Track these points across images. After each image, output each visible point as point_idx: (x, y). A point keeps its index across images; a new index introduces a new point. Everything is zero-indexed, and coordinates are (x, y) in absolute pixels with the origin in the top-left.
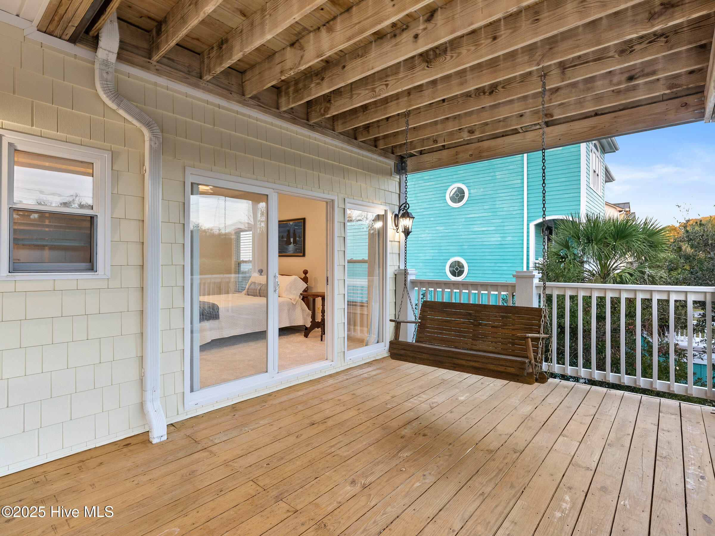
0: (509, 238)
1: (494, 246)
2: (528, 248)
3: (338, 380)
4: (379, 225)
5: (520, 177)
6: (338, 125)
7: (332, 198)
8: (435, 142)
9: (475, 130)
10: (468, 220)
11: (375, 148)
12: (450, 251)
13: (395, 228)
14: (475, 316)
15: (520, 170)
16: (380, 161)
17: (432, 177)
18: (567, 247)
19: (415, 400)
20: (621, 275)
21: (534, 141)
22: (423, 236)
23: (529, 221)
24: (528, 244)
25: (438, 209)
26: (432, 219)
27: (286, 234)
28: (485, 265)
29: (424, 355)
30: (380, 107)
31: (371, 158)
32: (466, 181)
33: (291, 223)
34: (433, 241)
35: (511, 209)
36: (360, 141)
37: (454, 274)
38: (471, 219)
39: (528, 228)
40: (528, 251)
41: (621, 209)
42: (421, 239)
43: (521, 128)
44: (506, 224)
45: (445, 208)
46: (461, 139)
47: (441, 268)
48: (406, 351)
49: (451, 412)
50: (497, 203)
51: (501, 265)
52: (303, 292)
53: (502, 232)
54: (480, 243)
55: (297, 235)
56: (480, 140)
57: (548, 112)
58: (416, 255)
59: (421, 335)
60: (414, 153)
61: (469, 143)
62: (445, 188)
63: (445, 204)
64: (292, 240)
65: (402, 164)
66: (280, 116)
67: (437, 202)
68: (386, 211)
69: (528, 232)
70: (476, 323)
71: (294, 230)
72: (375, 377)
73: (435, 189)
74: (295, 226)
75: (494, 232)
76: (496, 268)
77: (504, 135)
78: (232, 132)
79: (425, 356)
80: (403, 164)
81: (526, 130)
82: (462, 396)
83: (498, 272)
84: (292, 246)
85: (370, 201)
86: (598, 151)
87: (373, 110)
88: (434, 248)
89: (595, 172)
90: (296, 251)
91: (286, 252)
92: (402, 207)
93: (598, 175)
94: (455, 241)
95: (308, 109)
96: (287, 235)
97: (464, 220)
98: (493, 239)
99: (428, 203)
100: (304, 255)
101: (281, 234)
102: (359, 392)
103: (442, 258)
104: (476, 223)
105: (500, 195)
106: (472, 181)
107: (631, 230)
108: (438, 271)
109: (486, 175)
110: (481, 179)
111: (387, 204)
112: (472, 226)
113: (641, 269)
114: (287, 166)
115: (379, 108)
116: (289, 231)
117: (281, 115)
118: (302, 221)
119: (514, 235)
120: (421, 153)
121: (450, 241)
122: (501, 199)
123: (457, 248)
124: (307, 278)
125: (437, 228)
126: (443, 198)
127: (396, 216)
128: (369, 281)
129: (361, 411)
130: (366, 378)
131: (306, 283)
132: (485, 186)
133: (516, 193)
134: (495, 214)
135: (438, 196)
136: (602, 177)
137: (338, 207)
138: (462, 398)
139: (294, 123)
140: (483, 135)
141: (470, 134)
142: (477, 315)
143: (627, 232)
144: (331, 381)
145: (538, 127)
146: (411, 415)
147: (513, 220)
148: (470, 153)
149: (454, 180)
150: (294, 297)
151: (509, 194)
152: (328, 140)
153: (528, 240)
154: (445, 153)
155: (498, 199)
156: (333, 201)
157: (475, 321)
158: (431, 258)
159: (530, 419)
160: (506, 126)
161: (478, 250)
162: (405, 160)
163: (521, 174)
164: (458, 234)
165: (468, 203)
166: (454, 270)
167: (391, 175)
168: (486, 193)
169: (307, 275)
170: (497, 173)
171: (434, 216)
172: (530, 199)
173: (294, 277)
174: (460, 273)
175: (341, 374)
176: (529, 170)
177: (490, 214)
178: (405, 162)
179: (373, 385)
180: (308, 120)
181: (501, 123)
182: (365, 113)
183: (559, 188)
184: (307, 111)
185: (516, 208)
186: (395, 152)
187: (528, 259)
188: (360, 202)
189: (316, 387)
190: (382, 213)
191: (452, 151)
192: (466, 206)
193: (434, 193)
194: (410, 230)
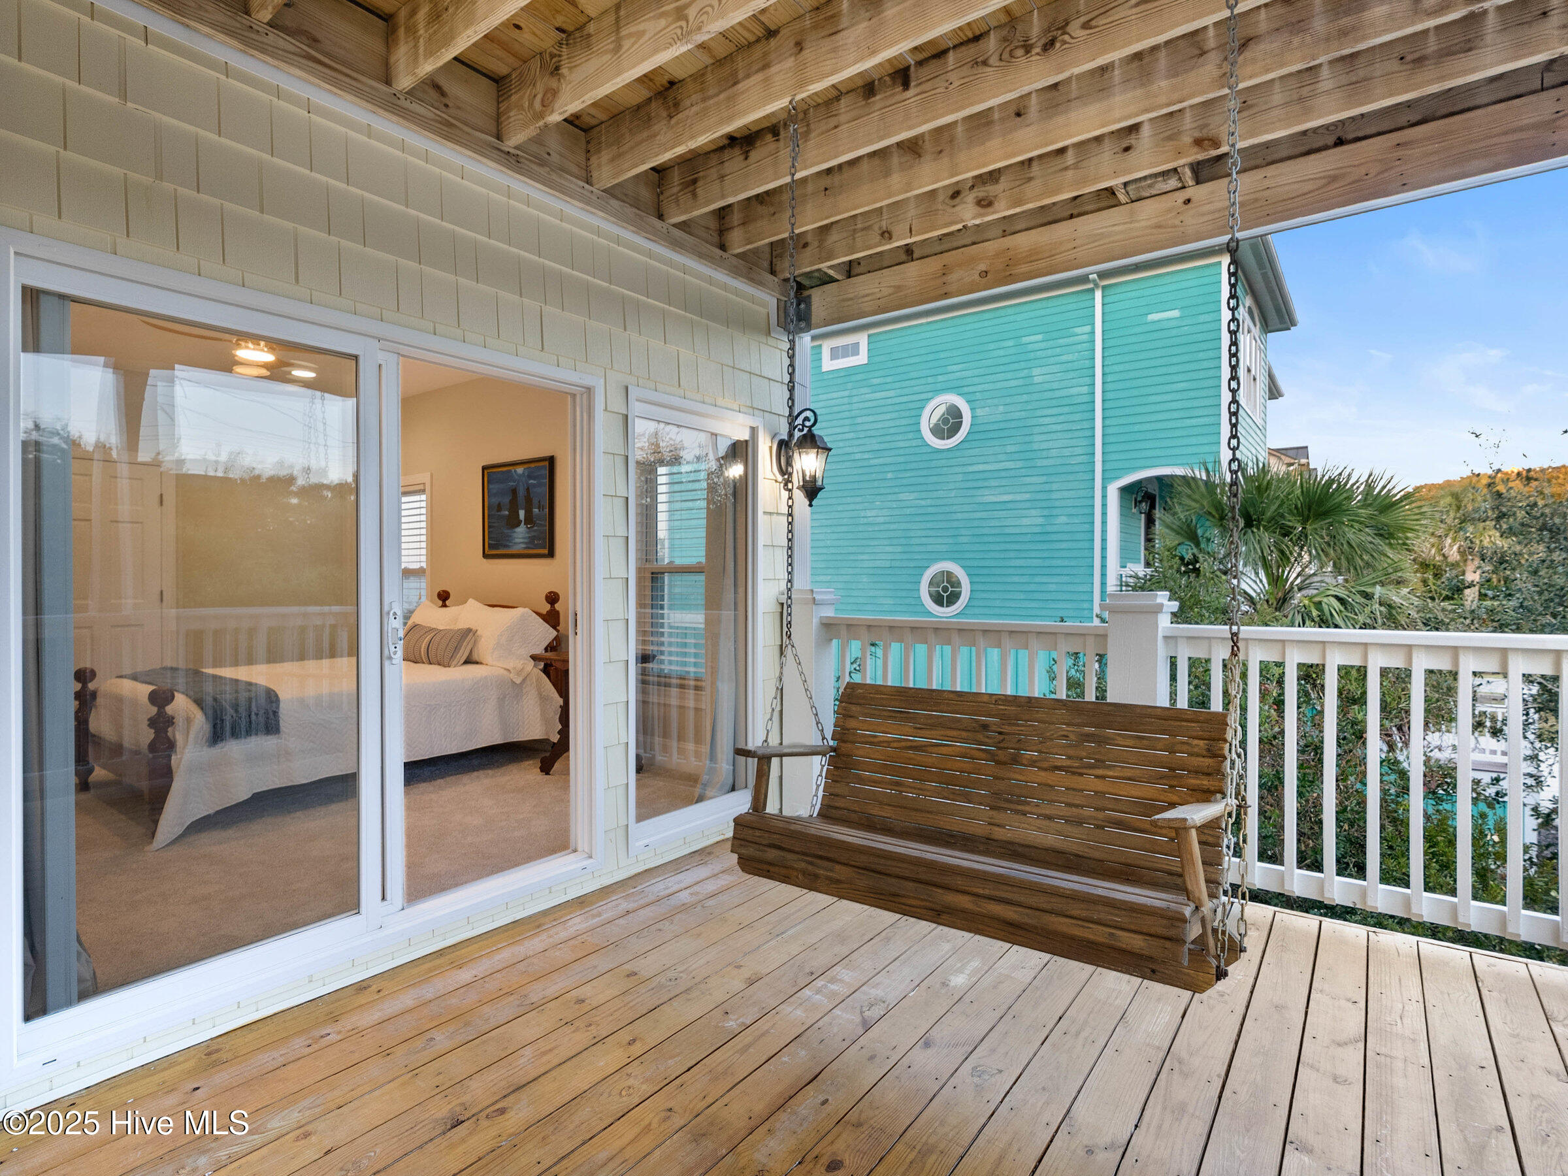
0: (1063, 519)
1: (1028, 538)
2: (1104, 540)
3: (599, 915)
4: (736, 471)
5: (1088, 380)
6: (599, 166)
7: (588, 381)
8: (886, 235)
9: (996, 196)
10: (971, 477)
11: (719, 252)
12: (930, 548)
13: (780, 478)
14: (1000, 733)
15: (1087, 363)
16: (736, 292)
17: (889, 379)
18: (1194, 538)
19: (818, 992)
20: (1320, 603)
21: (1160, 227)
22: (869, 513)
23: (1106, 481)
24: (1104, 531)
25: (902, 452)
26: (890, 476)
27: (506, 500)
28: (1009, 580)
29: (838, 867)
30: (716, 99)
31: (710, 281)
32: (966, 390)
33: (520, 470)
34: (892, 527)
35: (1066, 452)
36: (674, 225)
37: (938, 600)
38: (978, 476)
39: (1104, 497)
40: (1104, 549)
41: (1292, 461)
42: (865, 521)
43: (1126, 184)
44: (1055, 487)
45: (917, 450)
46: (957, 223)
47: (909, 586)
48: (782, 853)
49: (927, 1045)
50: (1037, 438)
51: (1044, 579)
52: (546, 650)
53: (1044, 504)
54: (997, 531)
55: (535, 501)
56: (1008, 227)
57: (1204, 134)
58: (852, 557)
59: (840, 789)
60: (831, 272)
61: (979, 235)
62: (918, 405)
63: (919, 442)
64: (522, 514)
65: (798, 304)
66: (393, 105)
67: (900, 437)
68: (754, 431)
69: (1104, 505)
70: (1001, 755)
71: (528, 489)
72: (711, 902)
73: (897, 408)
74: (530, 477)
75: (1028, 505)
76: (1033, 587)
77: (1075, 209)
78: (202, 133)
79: (841, 872)
80: (802, 306)
81: (1138, 193)
82: (960, 971)
83: (1036, 596)
84: (521, 530)
85: (707, 399)
86: (1255, 326)
87: (694, 109)
88: (895, 542)
89: (1249, 370)
90: (531, 542)
91: (506, 546)
92: (799, 421)
93: (1255, 379)
94: (941, 525)
95: (498, 103)
96: (511, 502)
97: (960, 477)
98: (1025, 521)
99: (879, 440)
100: (551, 554)
101: (495, 500)
102: (647, 966)
103: (912, 564)
104: (986, 484)
105: (1041, 421)
106: (980, 388)
107: (1342, 497)
108: (904, 594)
109: (1009, 376)
110: (999, 385)
111: (756, 412)
112: (979, 492)
113: (1362, 589)
114: (427, 269)
115: (711, 102)
116: (514, 492)
117: (399, 102)
118: (547, 463)
119: (1073, 511)
120: (850, 270)
121: (929, 525)
122: (1043, 429)
123: (946, 541)
124: (558, 613)
125: (901, 497)
126: (914, 428)
127: (784, 446)
128: (707, 622)
129: (637, 1049)
130: (685, 908)
131: (554, 627)
132: (1008, 400)
133: (1078, 417)
134: (1029, 464)
135: (904, 422)
136: (1263, 385)
137: (606, 410)
138: (959, 980)
139: (447, 138)
140: (1018, 210)
141: (982, 211)
142: (1006, 729)
143: (1329, 504)
144: (577, 920)
145: (1173, 183)
146: (797, 1062)
147: (1071, 477)
148: (982, 267)
149: (939, 386)
150: (519, 664)
151: (1061, 419)
152: (573, 209)
153: (1104, 523)
154: (912, 270)
155: (1037, 430)
156: (589, 390)
157: (999, 748)
158: (888, 564)
159: (1176, 1066)
160: (1085, 181)
161: (992, 547)
162: (806, 293)
163: (1089, 372)
164: (947, 509)
165: (970, 438)
166: (938, 592)
167: (768, 333)
168: (1009, 416)
169: (557, 606)
170: (1036, 371)
171: (893, 468)
172: (1110, 431)
173: (520, 611)
174: (953, 598)
175: (613, 892)
176: (1106, 363)
177: (1019, 464)
178: (808, 301)
179: (699, 935)
180: (499, 137)
181: (1070, 173)
182: (673, 121)
183: (1174, 405)
184: (498, 109)
185: (1079, 451)
186: (778, 268)
187: (1104, 567)
188: (676, 401)
189: (520, 950)
190: (745, 435)
191: (933, 265)
192: (966, 445)
193: (894, 415)
194: (819, 483)
